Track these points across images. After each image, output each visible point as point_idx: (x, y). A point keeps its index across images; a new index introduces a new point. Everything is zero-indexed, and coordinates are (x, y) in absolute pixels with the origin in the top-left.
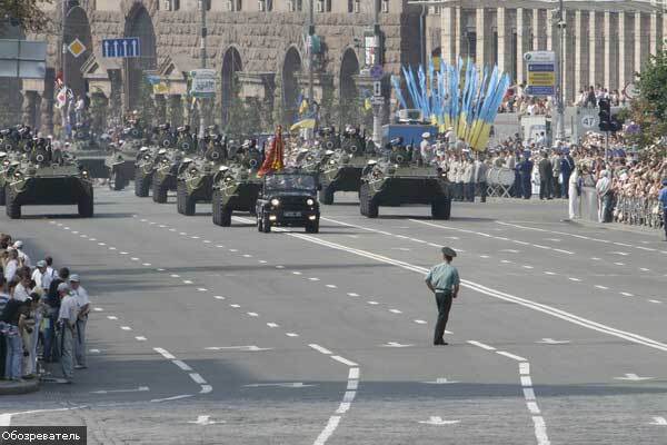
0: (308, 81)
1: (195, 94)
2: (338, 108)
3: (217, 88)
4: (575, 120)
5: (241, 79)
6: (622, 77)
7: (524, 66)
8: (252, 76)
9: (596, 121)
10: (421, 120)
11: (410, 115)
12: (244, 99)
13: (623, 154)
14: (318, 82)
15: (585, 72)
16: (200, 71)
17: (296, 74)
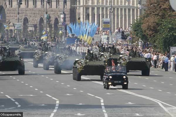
0: (45, 26)
1: (16, 29)
2: (53, 33)
3: (22, 28)
4: (115, 36)
5: (28, 26)
6: (127, 25)
7: (102, 23)
8: (31, 25)
9: (121, 37)
10: (75, 36)
11: (72, 35)
12: (29, 31)
13: (127, 45)
14: (48, 26)
15: (118, 24)
16: (17, 23)
17: (42, 24)
